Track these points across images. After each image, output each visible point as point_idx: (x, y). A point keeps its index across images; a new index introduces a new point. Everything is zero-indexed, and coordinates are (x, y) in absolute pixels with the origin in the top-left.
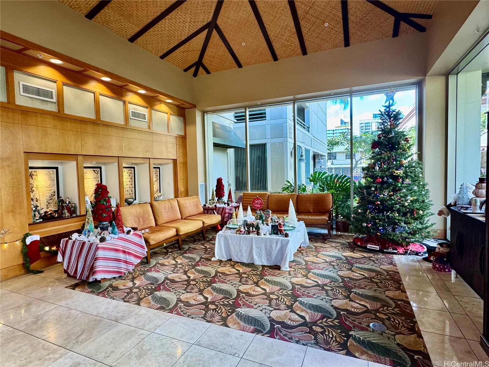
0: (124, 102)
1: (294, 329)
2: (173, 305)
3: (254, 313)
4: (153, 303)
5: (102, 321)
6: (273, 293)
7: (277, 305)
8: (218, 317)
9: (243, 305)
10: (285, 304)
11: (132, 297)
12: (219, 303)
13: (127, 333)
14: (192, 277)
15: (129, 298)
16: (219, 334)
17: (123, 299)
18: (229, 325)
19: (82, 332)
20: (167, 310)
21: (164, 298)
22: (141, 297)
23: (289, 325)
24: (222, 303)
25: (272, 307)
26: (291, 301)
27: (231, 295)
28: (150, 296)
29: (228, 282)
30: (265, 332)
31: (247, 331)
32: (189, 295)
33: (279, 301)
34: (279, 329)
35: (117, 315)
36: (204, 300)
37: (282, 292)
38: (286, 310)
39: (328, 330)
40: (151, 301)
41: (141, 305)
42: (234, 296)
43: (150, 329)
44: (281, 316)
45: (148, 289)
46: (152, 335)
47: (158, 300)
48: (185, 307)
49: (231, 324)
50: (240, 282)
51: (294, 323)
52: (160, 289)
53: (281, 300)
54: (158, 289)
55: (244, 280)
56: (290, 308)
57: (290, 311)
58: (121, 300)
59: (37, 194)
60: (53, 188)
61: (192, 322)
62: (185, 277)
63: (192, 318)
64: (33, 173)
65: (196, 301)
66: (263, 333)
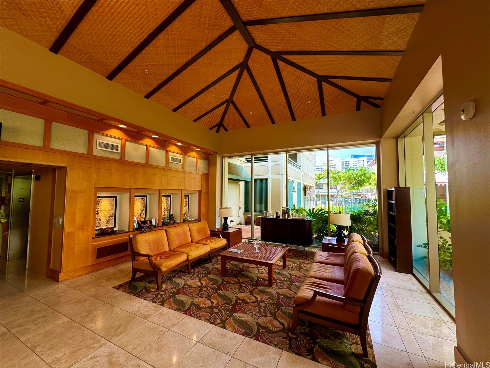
0: (167, 151)
1: (275, 334)
2: (188, 307)
3: (246, 318)
4: (173, 304)
5: (135, 317)
6: (262, 301)
7: (265, 312)
8: (219, 320)
9: (239, 311)
10: (271, 312)
11: (159, 298)
12: (221, 307)
13: (151, 329)
14: (204, 283)
15: (156, 300)
16: (218, 334)
17: (152, 300)
18: (227, 327)
19: (120, 326)
20: (183, 311)
21: (182, 301)
22: (165, 299)
23: (271, 330)
24: (223, 308)
25: (260, 314)
26: (275, 309)
27: (231, 301)
28: (172, 299)
29: (230, 290)
30: (253, 335)
31: (239, 334)
32: (200, 299)
33: (266, 308)
34: (263, 333)
35: (146, 313)
36: (211, 304)
37: (269, 301)
38: (271, 316)
39: (301, 337)
40: (172, 303)
41: (164, 305)
42: (234, 302)
43: (168, 327)
44: (266, 322)
45: (171, 293)
46: (169, 332)
47: (177, 302)
48: (196, 310)
49: (228, 327)
50: (239, 290)
51: (275, 329)
52: (180, 293)
53: (267, 308)
54: (178, 293)
55: (242, 288)
56: (274, 315)
57: (273, 318)
58: (151, 301)
59: (101, 216)
60: (112, 211)
61: (200, 323)
62: (199, 284)
63: (200, 319)
64: (100, 201)
65: (205, 305)
66: (251, 336)
